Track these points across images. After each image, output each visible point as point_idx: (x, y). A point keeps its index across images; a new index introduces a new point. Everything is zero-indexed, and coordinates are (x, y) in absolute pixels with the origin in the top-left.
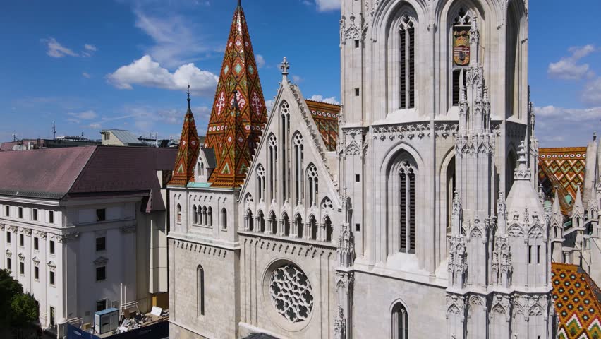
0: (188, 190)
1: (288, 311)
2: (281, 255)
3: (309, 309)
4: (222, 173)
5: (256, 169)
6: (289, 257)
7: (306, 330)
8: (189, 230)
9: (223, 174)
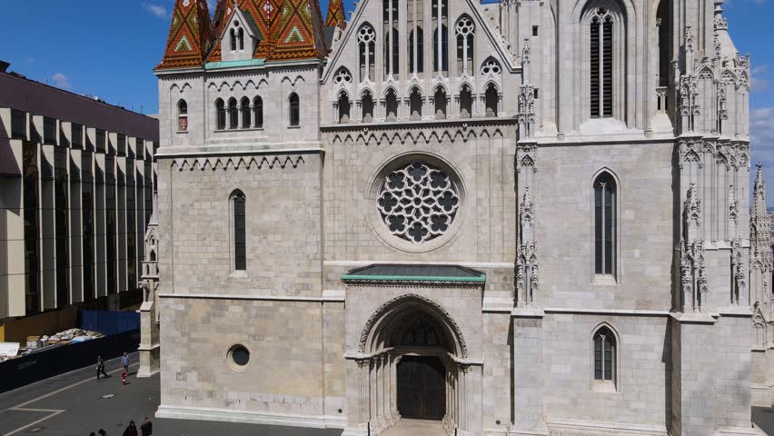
0: (206, 75)
1: (410, 230)
2: (406, 148)
3: (449, 218)
4: (287, 41)
5: (358, 32)
6: (421, 147)
7: (452, 244)
8: (207, 140)
9: (288, 43)
